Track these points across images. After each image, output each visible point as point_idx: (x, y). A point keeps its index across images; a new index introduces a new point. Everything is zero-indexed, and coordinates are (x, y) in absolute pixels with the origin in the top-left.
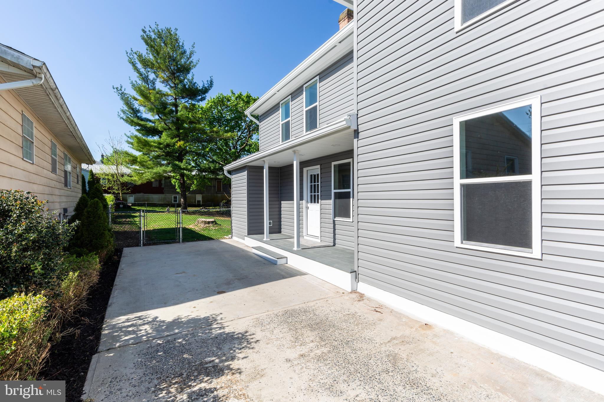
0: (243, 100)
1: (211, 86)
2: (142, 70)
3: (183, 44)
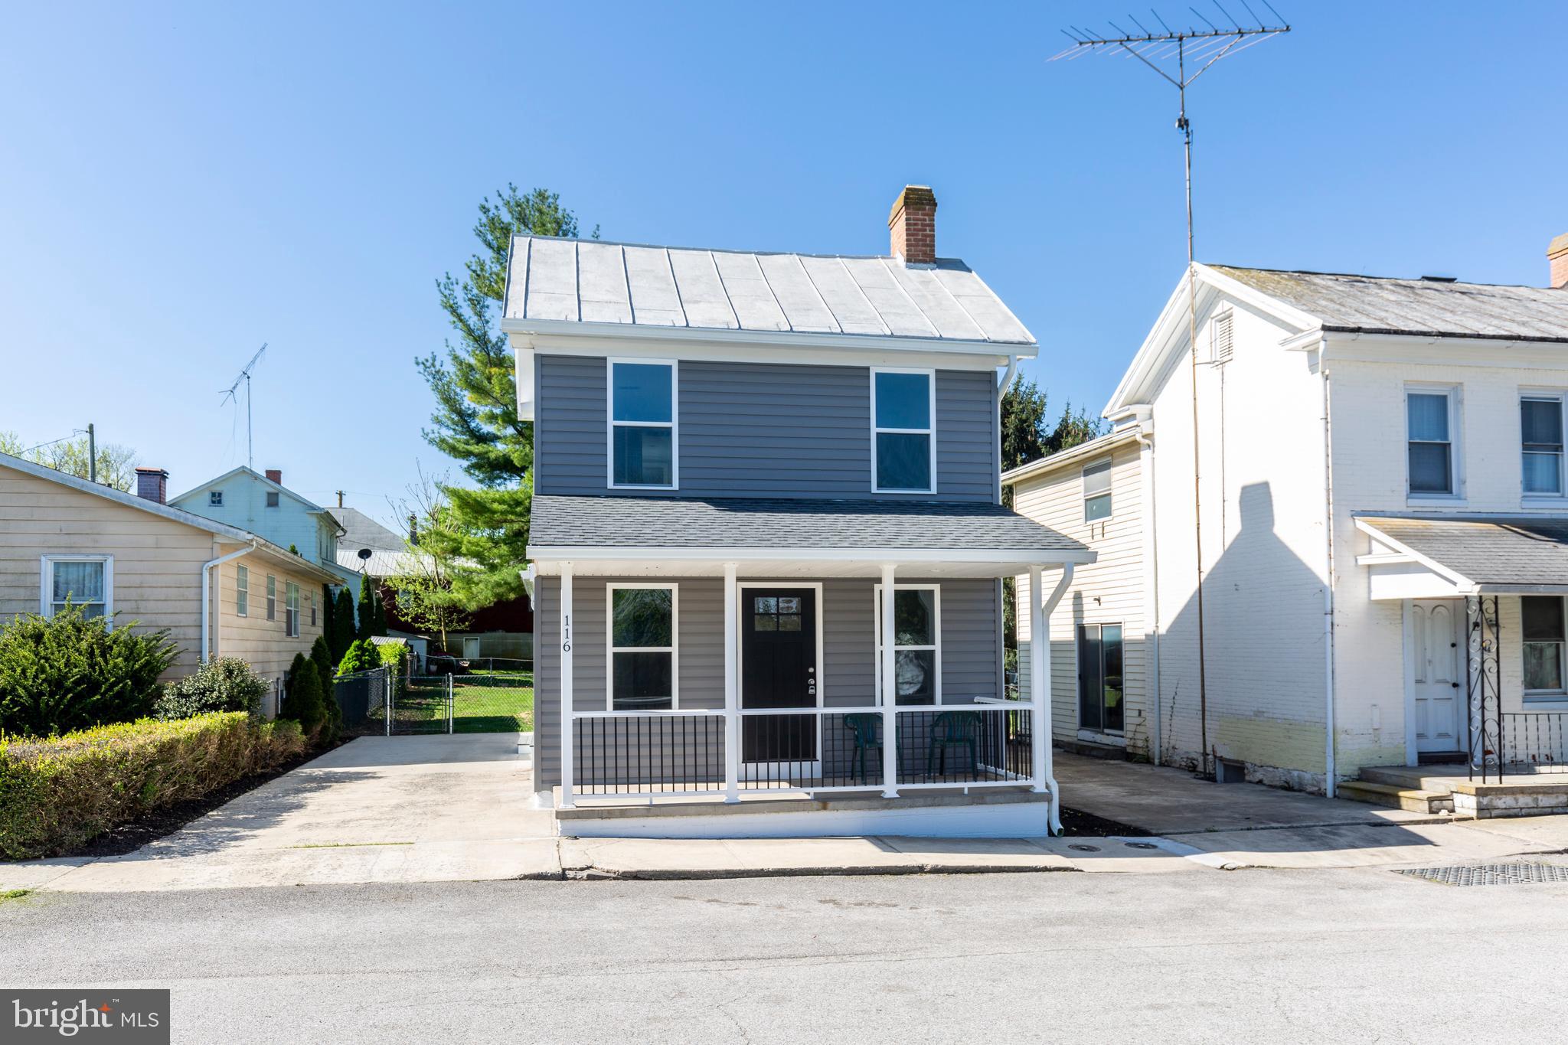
2: (473, 321)
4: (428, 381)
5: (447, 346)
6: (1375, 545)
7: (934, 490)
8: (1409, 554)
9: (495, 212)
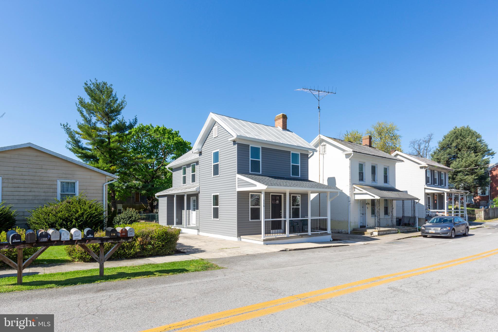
0: (160, 132)
1: (136, 123)
2: (87, 116)
3: (116, 94)
4: (65, 130)
5: (77, 122)
6: (356, 189)
7: (300, 177)
8: (365, 191)
9: (90, 85)
